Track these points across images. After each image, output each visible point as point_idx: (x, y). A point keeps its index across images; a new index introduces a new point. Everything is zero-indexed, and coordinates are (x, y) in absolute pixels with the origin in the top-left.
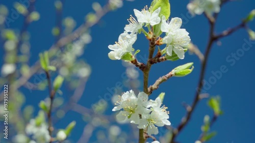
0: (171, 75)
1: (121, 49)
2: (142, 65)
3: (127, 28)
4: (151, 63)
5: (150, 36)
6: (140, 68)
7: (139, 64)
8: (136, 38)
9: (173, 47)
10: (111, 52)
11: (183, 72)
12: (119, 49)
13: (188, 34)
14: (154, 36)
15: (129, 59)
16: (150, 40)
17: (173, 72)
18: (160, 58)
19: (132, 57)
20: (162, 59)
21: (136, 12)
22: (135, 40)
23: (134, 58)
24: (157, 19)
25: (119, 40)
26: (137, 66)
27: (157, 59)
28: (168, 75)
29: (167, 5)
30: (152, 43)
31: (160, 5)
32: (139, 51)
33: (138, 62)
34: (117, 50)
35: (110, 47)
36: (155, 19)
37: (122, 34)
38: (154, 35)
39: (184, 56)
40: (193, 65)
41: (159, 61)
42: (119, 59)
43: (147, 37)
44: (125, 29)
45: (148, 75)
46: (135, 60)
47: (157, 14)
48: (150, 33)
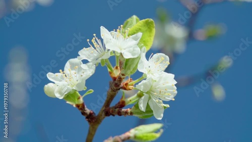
0: (129, 138)
1: (66, 83)
2: (91, 114)
3: (84, 53)
4: (107, 113)
5: (117, 73)
6: (87, 118)
7: (88, 111)
8: (94, 72)
9: (150, 98)
10: (50, 85)
11: (147, 136)
12: (64, 82)
13: (176, 82)
14: (123, 75)
15: (74, 101)
16: (115, 79)
17: (132, 133)
18: (124, 110)
19: (79, 98)
20: (126, 113)
21: (104, 31)
22: (91, 75)
23: (81, 100)
24: (134, 50)
25: (65, 68)
26: (83, 113)
27: (117, 110)
28: (123, 136)
29: (150, 31)
30: (117, 85)
31: (140, 29)
32: (92, 91)
33: (86, 109)
34: (61, 84)
35: (50, 76)
36: (132, 49)
37: (72, 60)
38: (123, 73)
39: (162, 115)
40: (162, 128)
41: (120, 114)
42: (61, 98)
43: (110, 73)
44: (80, 53)
45: (95, 131)
46: (83, 105)
47: (135, 42)
48: (117, 68)
